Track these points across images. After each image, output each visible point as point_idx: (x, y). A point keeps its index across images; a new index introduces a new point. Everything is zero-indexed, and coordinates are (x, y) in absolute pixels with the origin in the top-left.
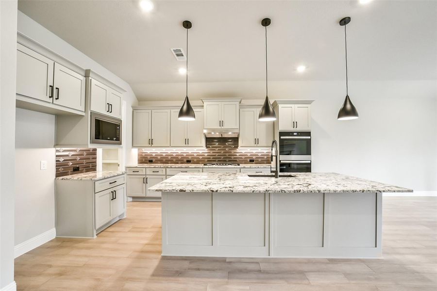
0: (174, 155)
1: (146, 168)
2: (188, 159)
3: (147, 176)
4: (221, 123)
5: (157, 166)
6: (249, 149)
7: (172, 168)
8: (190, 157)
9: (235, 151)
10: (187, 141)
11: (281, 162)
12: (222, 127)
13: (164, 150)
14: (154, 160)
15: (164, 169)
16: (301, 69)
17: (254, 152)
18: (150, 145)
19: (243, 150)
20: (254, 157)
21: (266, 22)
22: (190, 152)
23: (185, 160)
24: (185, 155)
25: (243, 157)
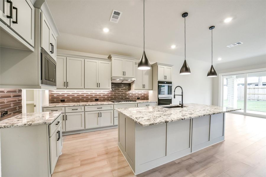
0: (85, 95)
1: (65, 107)
2: (96, 98)
3: (66, 114)
4: (124, 73)
5: (75, 105)
6: (137, 91)
7: (90, 105)
8: (98, 97)
9: (129, 92)
10: (98, 85)
11: (159, 98)
12: (125, 76)
13: (76, 91)
14: (66, 100)
15: (83, 107)
16: (173, 47)
17: (140, 93)
18: (65, 87)
19: (134, 91)
20: (140, 96)
21: (185, 15)
22: (98, 93)
23: (94, 99)
24: (94, 95)
25: (134, 96)
